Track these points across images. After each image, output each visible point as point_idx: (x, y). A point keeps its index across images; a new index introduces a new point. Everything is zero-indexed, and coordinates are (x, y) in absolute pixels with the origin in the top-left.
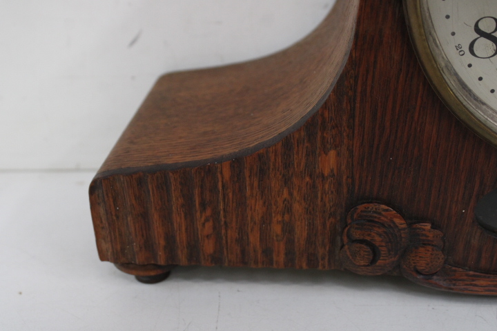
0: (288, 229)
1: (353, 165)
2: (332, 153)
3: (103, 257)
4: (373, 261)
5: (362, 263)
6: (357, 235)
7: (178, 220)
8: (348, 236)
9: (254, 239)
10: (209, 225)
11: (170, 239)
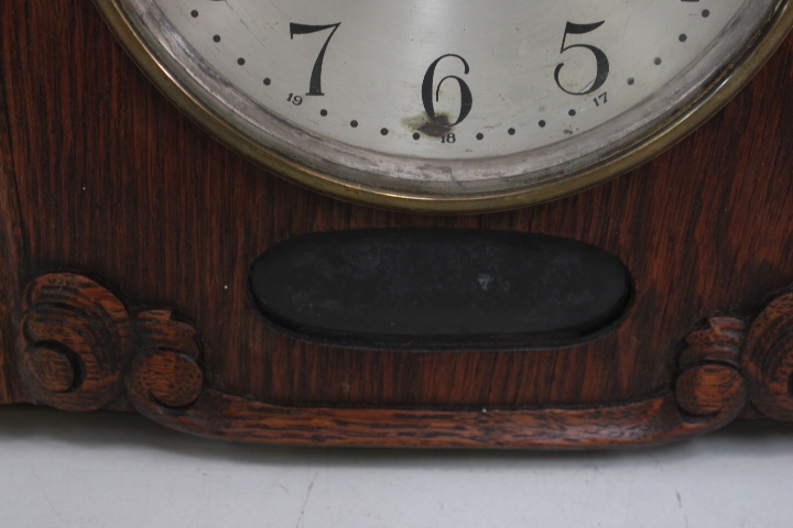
1: (18, 201)
4: (75, 383)
5: (57, 386)
6: (39, 332)
8: (27, 335)
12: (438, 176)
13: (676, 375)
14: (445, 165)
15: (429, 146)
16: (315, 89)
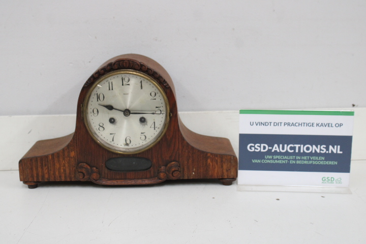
0: (65, 170)
1: (78, 155)
2: (73, 152)
3: (21, 180)
4: (84, 177)
6: (79, 170)
7: (40, 169)
9: (57, 173)
10: (47, 170)
11: (38, 174)
12: (127, 150)
13: (158, 173)
14: (128, 149)
15: (126, 147)
16: (113, 140)
